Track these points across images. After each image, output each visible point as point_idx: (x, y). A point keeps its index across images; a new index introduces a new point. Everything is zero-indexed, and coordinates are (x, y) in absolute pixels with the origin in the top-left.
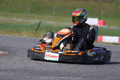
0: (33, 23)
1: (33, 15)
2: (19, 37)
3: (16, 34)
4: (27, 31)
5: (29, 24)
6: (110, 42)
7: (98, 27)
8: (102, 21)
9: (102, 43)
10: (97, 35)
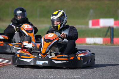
7: (113, 28)
8: (118, 22)
10: (113, 38)
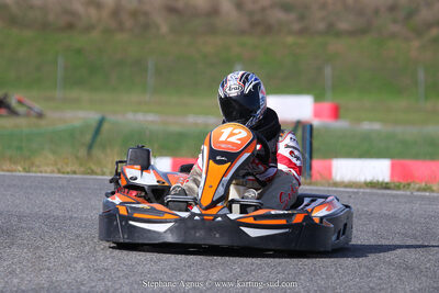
0: (77, 124)
1: (75, 93)
2: (23, 174)
3: (13, 167)
4: (54, 152)
5: (61, 126)
6: (358, 180)
7: (311, 126)
8: (326, 105)
9: (329, 186)
10: (311, 157)
